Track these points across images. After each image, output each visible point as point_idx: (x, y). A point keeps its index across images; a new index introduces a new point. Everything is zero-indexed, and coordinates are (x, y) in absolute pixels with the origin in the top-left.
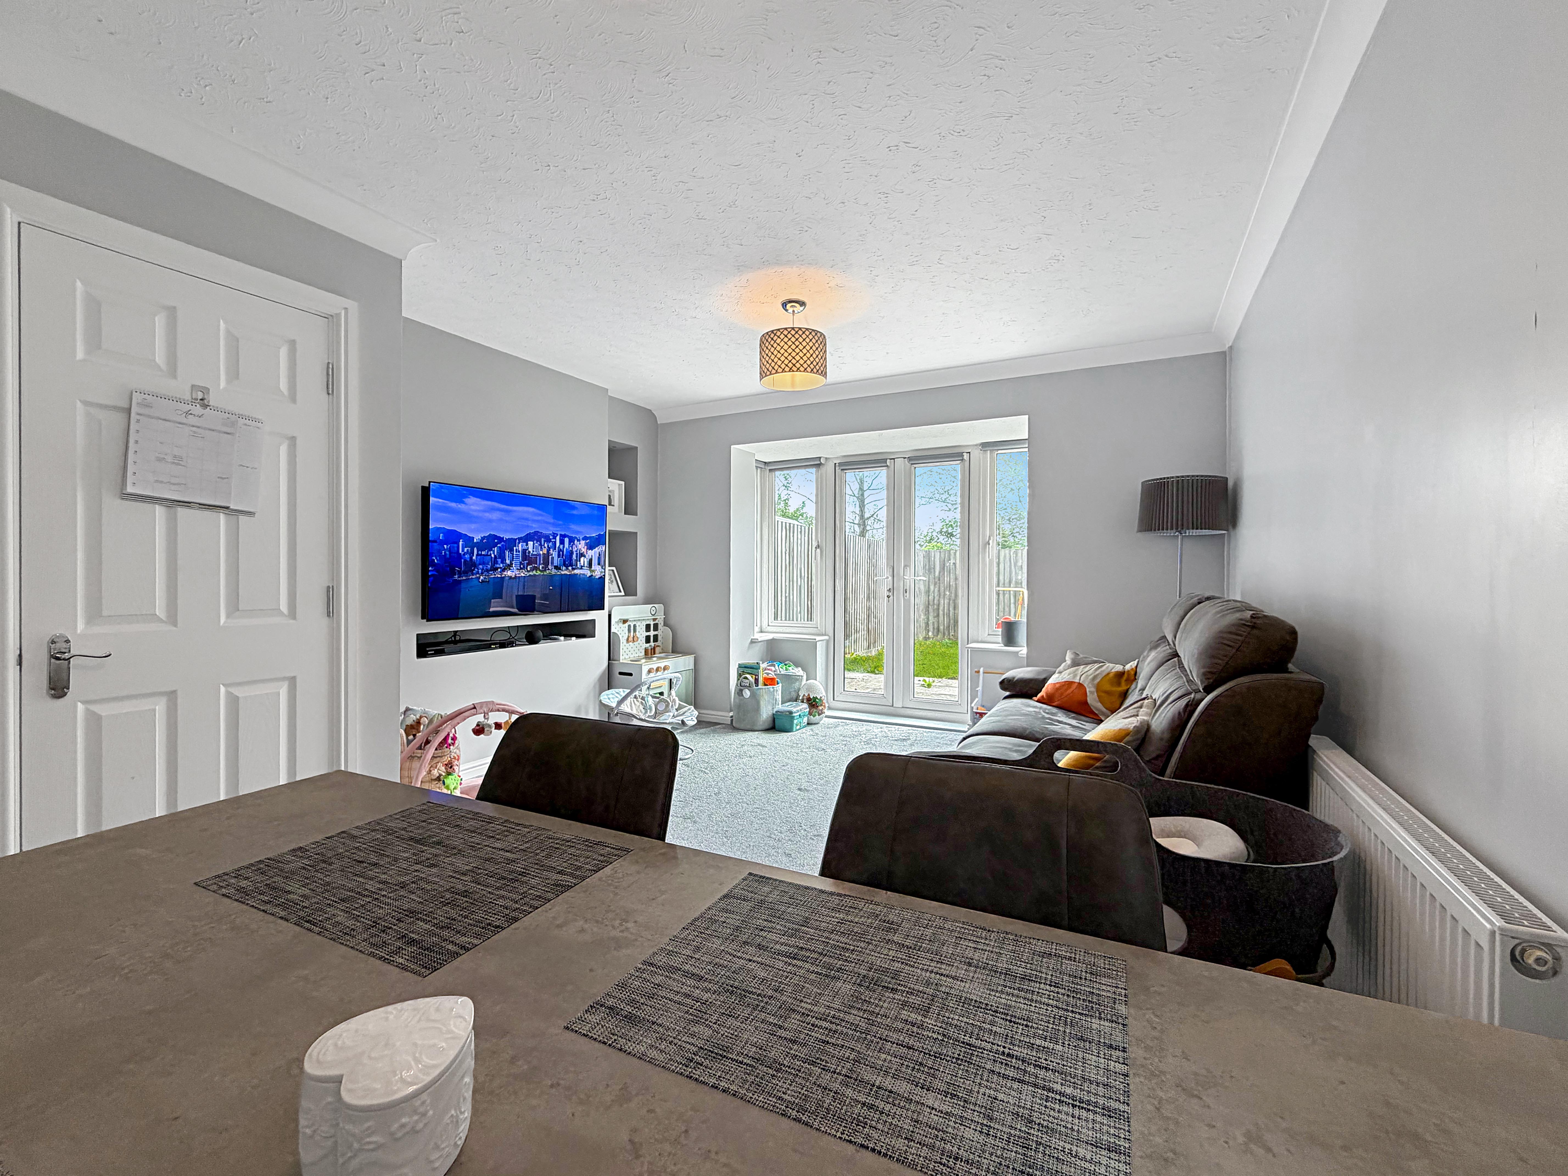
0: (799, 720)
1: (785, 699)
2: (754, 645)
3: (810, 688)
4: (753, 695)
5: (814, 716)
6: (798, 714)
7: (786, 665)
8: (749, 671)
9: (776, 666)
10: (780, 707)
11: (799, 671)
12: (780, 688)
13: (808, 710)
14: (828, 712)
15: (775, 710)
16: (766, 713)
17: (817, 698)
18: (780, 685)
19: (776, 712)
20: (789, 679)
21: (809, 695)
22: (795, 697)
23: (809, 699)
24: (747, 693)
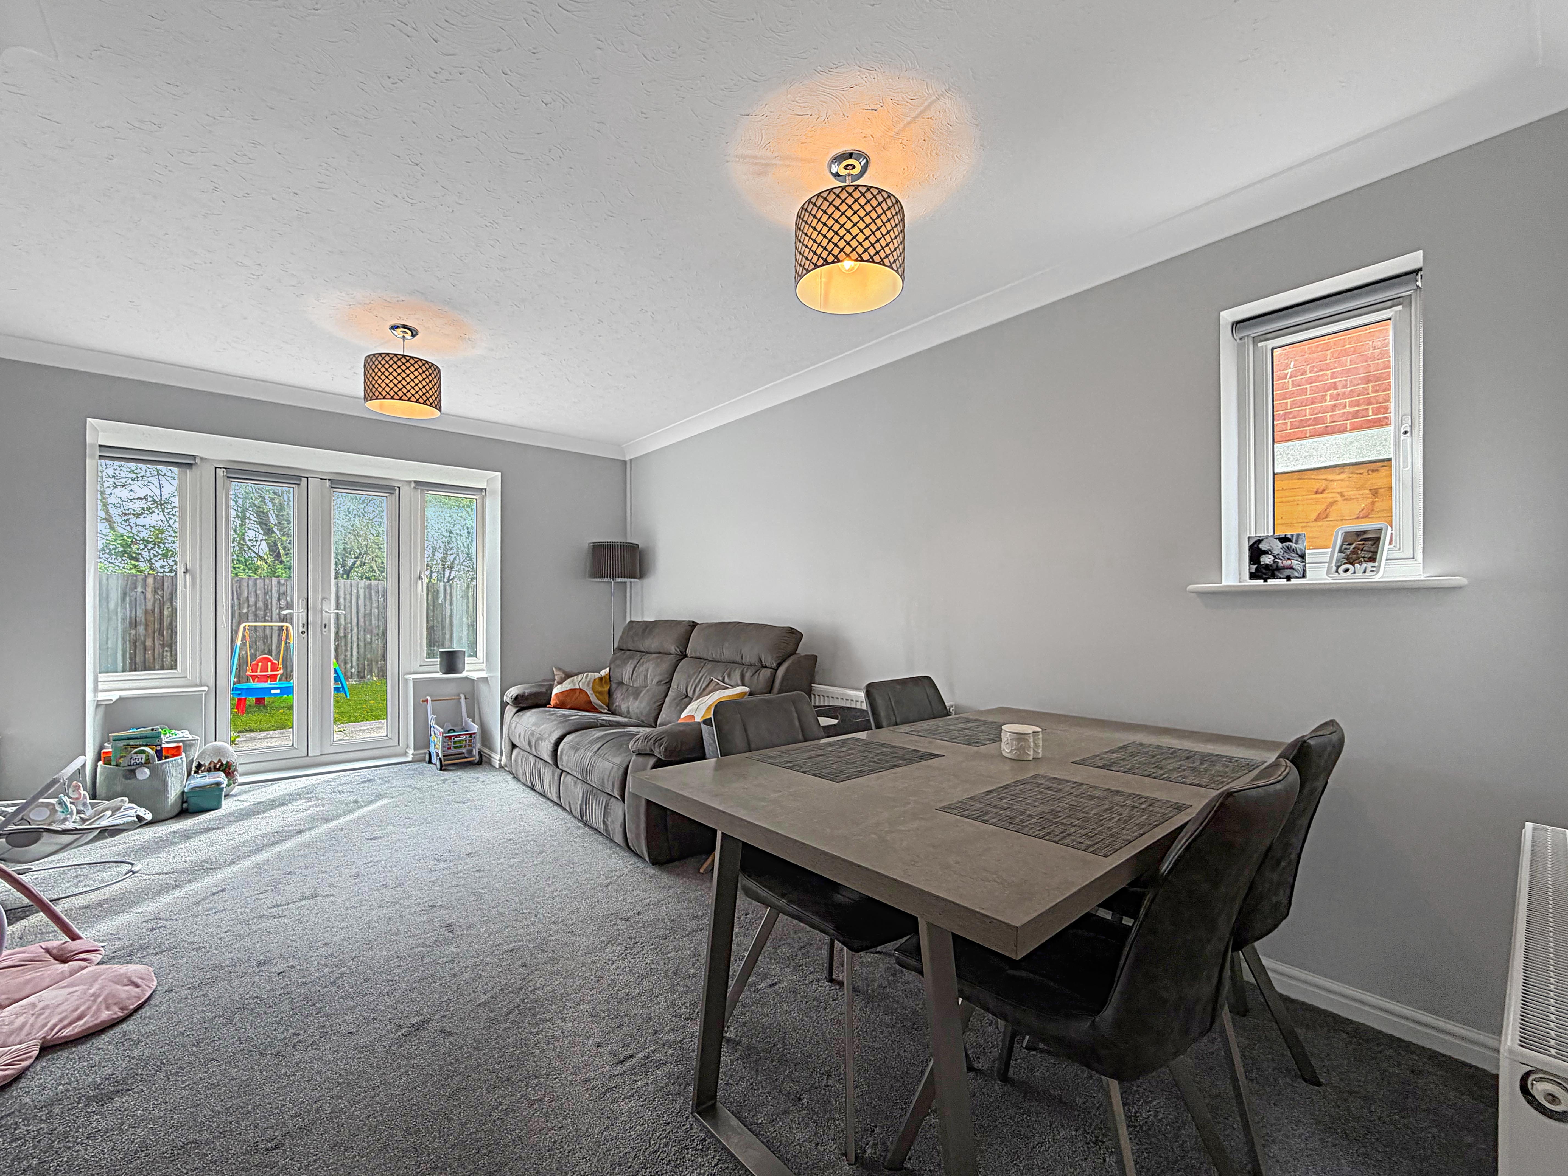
3: (219, 752)
4: (155, 772)
5: (230, 786)
10: (187, 784)
14: (241, 780)
15: (182, 789)
17: (227, 762)
19: (184, 791)
21: (219, 761)
23: (220, 767)
24: (144, 772)
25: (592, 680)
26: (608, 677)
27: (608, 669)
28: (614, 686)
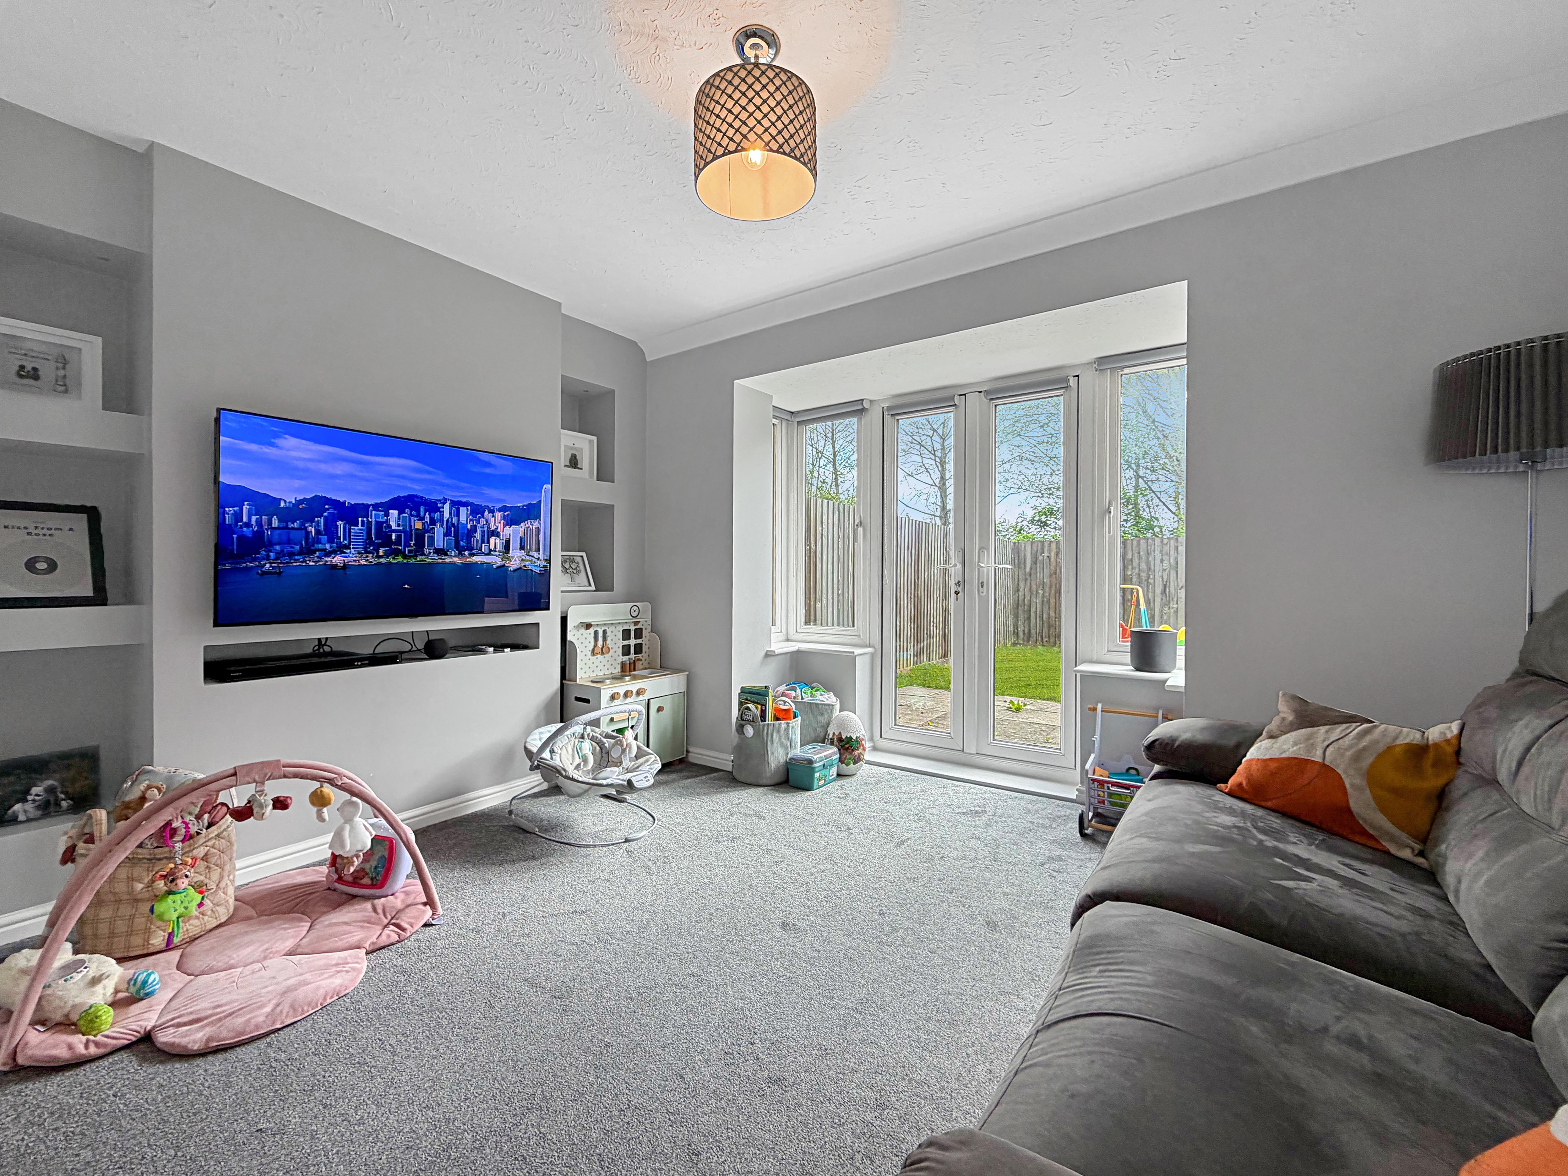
0: (824, 772)
1: (808, 738)
2: (769, 659)
3: (842, 724)
4: (759, 734)
5: (847, 765)
6: (822, 763)
7: (812, 688)
8: (754, 698)
9: (798, 690)
10: (798, 752)
11: (829, 698)
12: (799, 722)
13: (838, 756)
14: (869, 757)
15: (789, 757)
16: (776, 757)
17: (851, 738)
18: (800, 718)
19: (790, 759)
20: (814, 708)
21: (840, 733)
22: (822, 734)
23: (840, 740)
24: (749, 731)
25: (1381, 747)
26: (1450, 750)
27: (1455, 727)
28: (1462, 783)
